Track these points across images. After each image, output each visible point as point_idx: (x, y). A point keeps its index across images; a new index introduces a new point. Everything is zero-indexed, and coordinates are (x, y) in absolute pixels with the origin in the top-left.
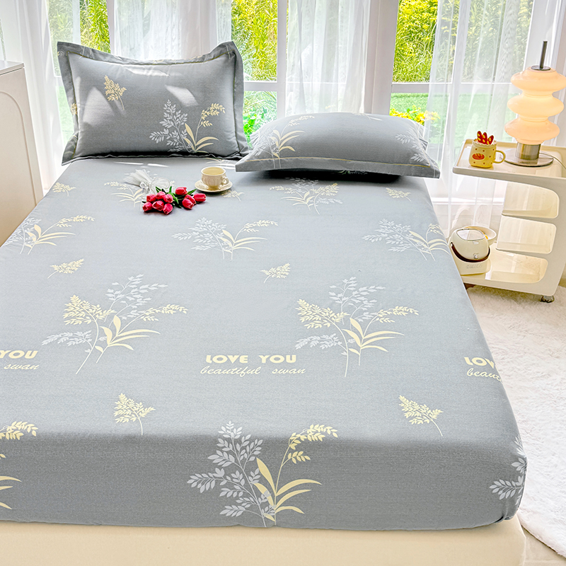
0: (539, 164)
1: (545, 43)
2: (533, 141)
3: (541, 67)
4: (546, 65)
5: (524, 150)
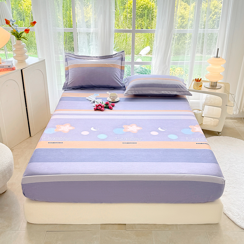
0: (217, 88)
1: (218, 49)
2: (215, 81)
3: (217, 57)
4: (218, 56)
5: (212, 84)
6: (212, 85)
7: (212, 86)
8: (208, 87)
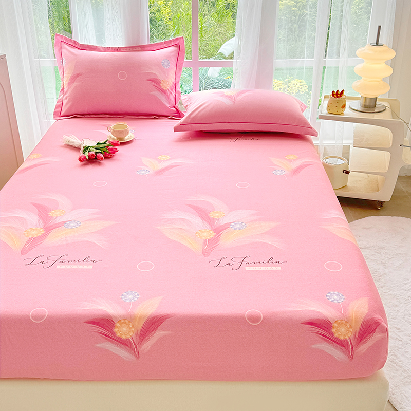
0: (376, 111)
1: (379, 27)
2: (371, 94)
3: (377, 44)
5: (365, 102)
6: (367, 104)
7: (365, 106)
8: (359, 109)
